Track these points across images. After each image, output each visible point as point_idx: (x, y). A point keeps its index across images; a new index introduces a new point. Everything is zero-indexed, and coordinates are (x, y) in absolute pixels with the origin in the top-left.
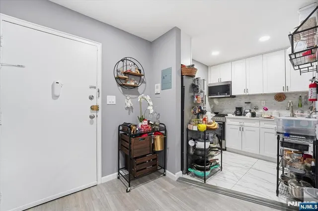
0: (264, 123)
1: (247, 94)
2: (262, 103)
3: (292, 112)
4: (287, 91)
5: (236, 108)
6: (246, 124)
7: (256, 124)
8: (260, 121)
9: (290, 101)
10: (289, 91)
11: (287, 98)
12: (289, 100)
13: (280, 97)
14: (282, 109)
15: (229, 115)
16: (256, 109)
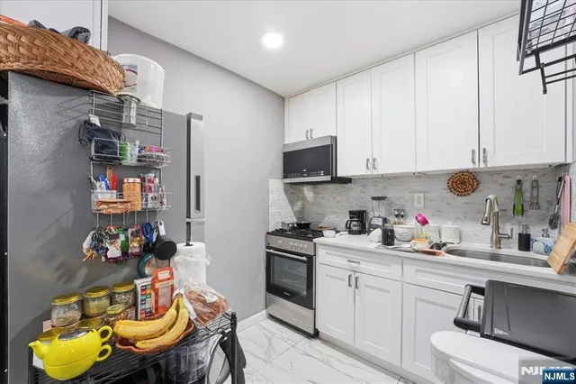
0: (414, 268)
1: (375, 173)
2: (416, 200)
3: (497, 228)
4: (482, 165)
5: (351, 213)
6: (364, 266)
7: (393, 270)
8: (403, 261)
9: (491, 197)
10: (489, 165)
11: (481, 187)
12: (489, 193)
13: (463, 183)
14: (466, 217)
15: (326, 233)
16: (400, 215)
